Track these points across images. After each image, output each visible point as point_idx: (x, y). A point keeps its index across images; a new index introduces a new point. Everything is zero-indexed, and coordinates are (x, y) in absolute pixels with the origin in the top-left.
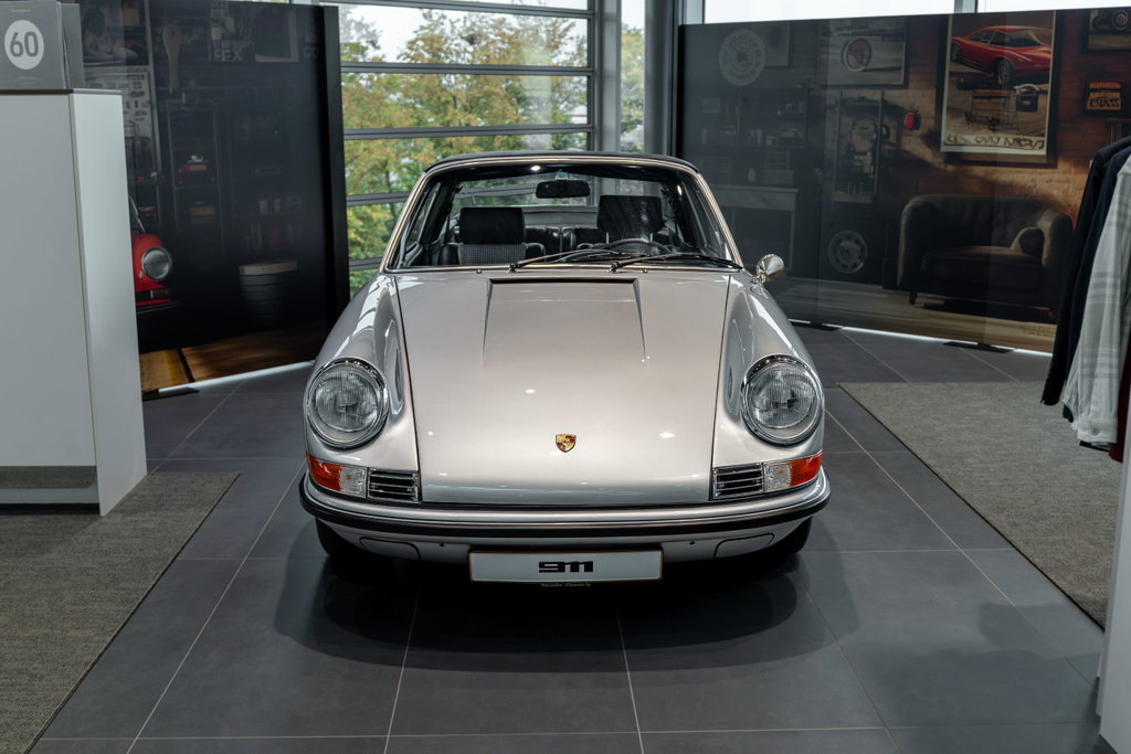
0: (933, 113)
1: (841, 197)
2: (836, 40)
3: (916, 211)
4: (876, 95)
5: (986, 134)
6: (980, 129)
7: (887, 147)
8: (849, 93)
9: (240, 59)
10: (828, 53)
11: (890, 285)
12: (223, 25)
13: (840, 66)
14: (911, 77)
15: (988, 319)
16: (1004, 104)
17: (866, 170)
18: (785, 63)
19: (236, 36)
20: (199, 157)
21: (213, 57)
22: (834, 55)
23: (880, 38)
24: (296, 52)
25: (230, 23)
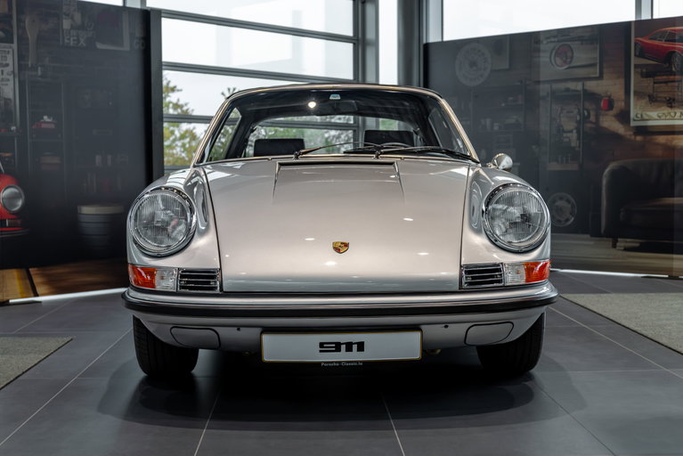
0: (623, 97)
1: (554, 167)
2: (545, 45)
3: (613, 173)
4: (578, 86)
5: (666, 110)
6: (659, 107)
7: (589, 125)
8: (556, 86)
9: (85, 45)
10: (539, 57)
11: (596, 233)
12: (72, 18)
13: (549, 65)
14: (605, 70)
15: (675, 256)
16: (678, 87)
17: (573, 145)
18: (507, 67)
19: (82, 27)
20: (49, 118)
21: (63, 41)
22: (544, 58)
23: (579, 42)
24: (128, 43)
25: (78, 17)
